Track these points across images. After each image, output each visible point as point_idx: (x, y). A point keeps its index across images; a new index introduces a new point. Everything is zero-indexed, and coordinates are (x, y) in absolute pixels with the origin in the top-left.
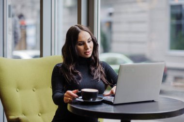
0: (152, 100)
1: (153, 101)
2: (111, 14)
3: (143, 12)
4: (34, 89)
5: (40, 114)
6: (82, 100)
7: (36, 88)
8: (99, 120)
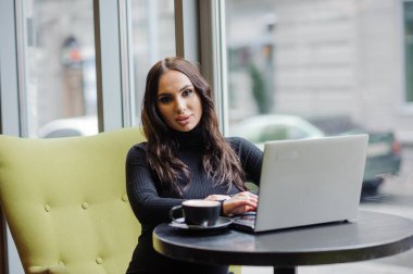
0: (343, 219)
1: (346, 222)
2: (271, 27)
3: (343, 19)
4: (85, 204)
5: (100, 260)
6: (185, 226)
7: (88, 201)
8: (231, 269)
